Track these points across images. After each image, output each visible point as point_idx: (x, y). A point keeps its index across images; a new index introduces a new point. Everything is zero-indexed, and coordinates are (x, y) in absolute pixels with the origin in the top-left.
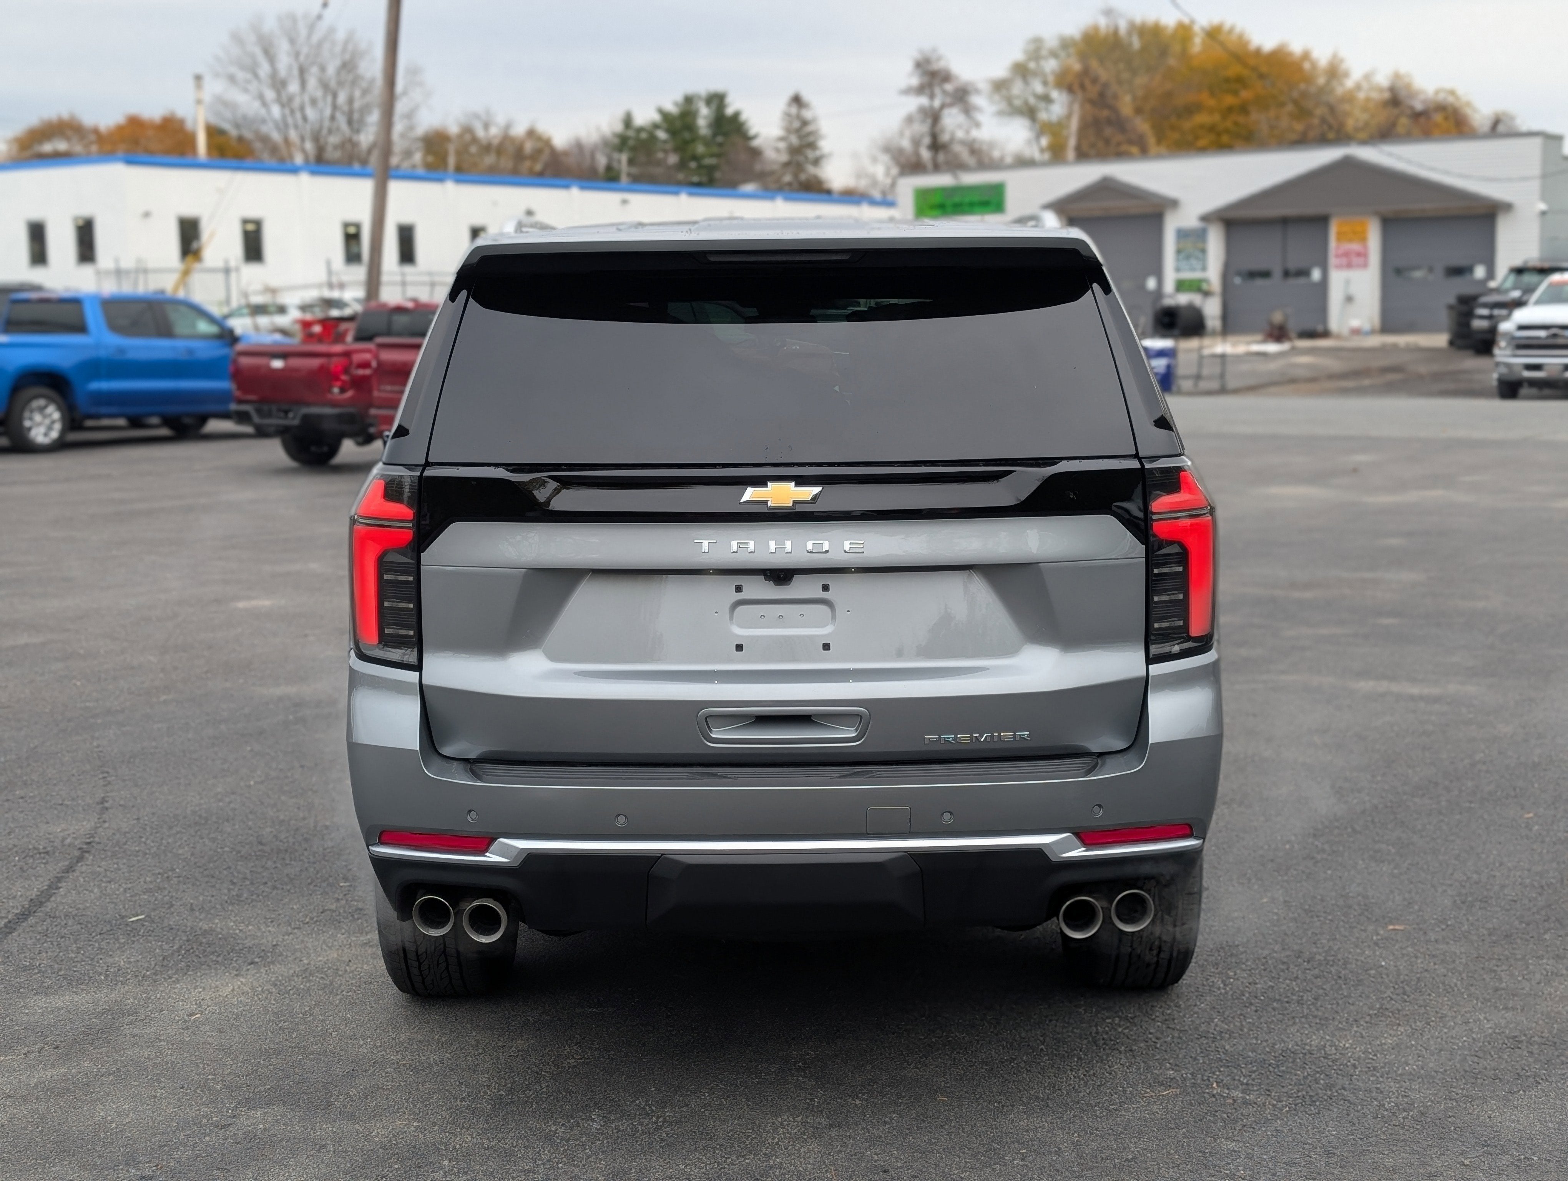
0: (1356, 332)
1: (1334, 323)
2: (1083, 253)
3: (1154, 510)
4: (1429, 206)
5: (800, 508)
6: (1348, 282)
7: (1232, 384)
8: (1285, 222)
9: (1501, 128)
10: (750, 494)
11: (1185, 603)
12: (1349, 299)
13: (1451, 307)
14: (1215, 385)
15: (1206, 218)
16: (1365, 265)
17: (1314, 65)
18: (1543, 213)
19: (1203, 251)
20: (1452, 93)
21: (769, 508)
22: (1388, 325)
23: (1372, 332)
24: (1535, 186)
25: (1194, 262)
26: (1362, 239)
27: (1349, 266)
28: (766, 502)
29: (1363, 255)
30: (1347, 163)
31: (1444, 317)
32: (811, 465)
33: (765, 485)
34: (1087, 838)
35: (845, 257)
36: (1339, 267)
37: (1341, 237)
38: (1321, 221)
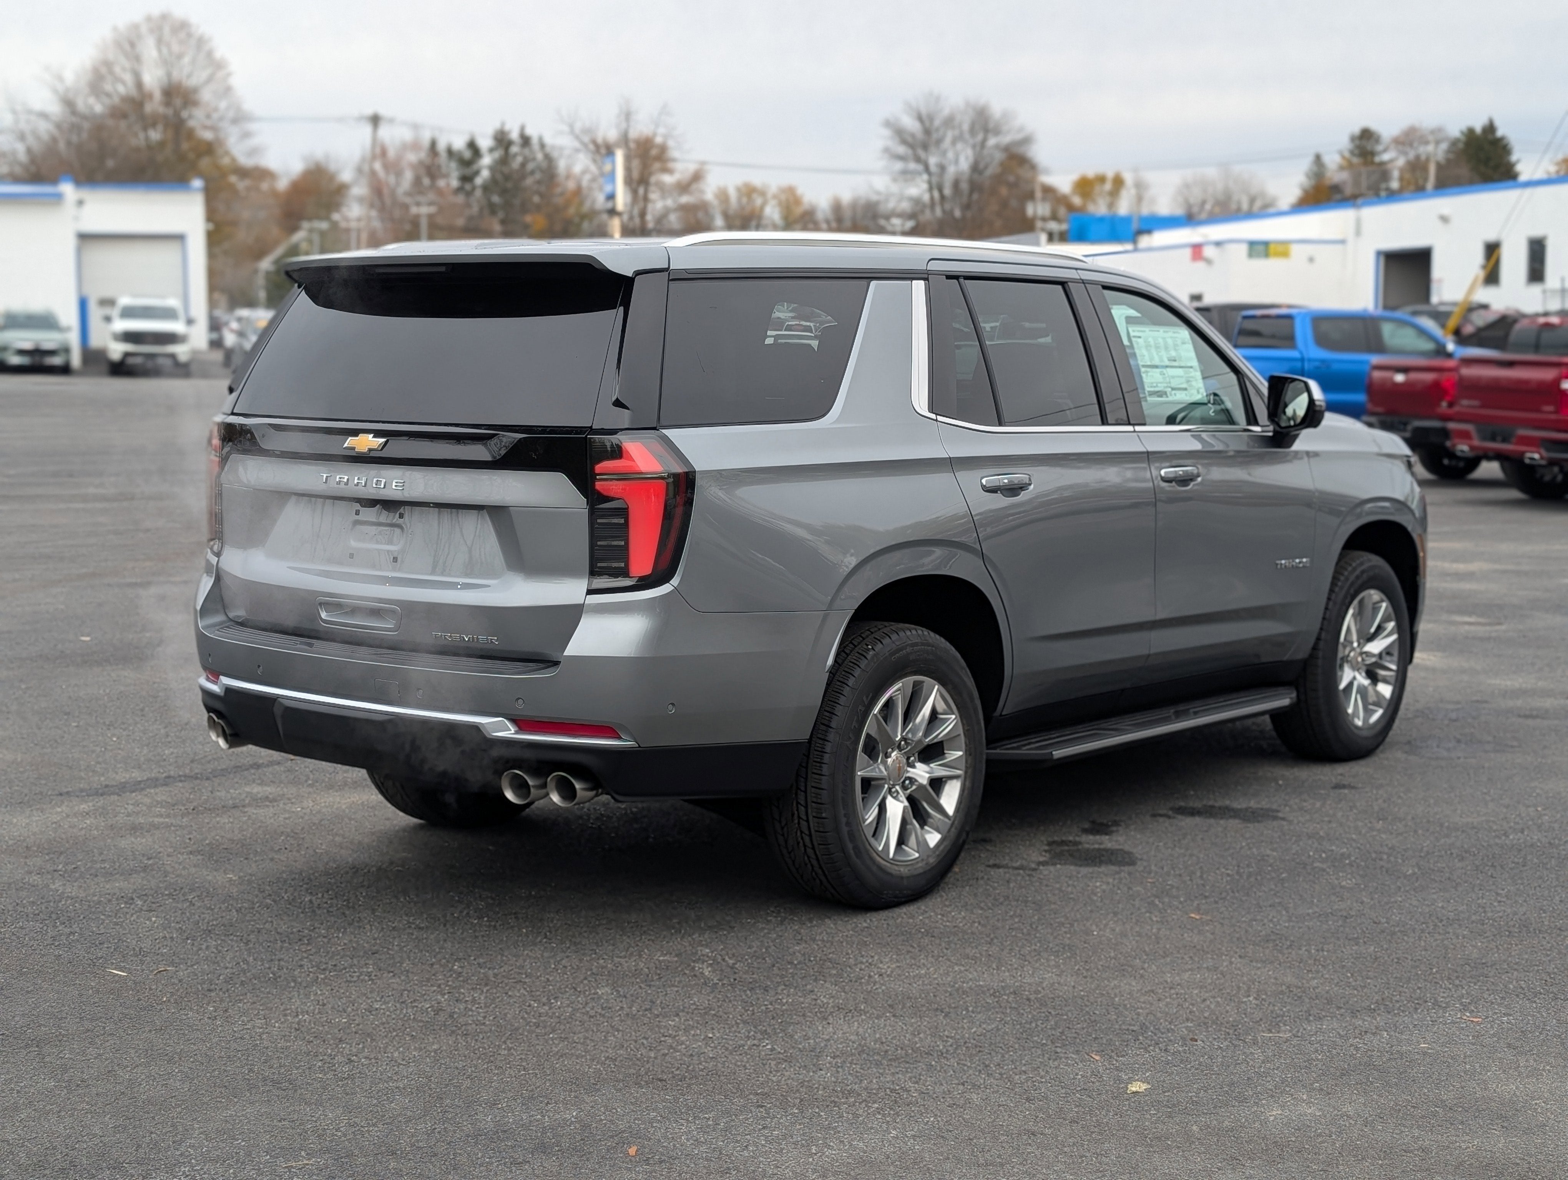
2: (597, 266)
3: (597, 472)
5: (372, 454)
10: (350, 442)
11: (626, 548)
21: (357, 453)
28: (354, 448)
32: (384, 422)
33: (357, 436)
34: (523, 724)
35: (443, 269)
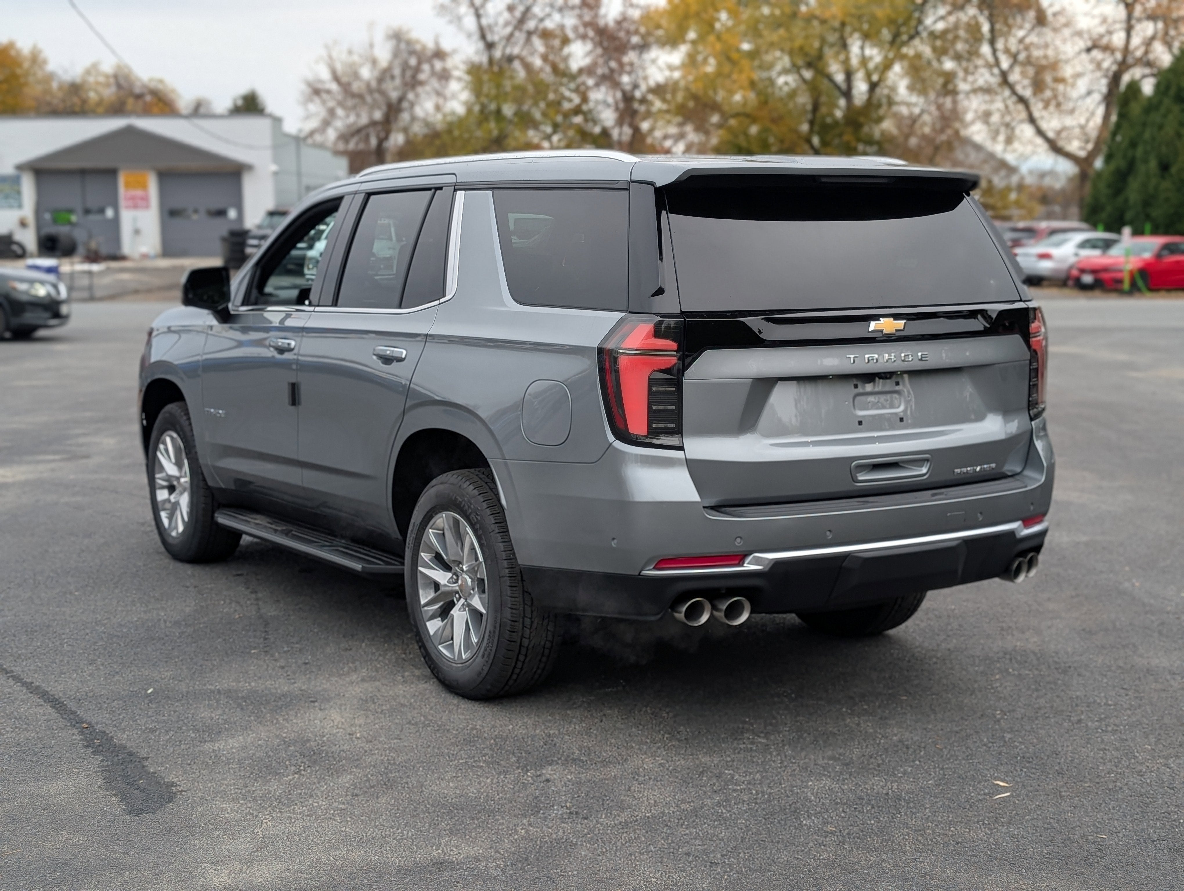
0: (145, 256)
1: (127, 248)
4: (194, 165)
5: (897, 334)
6: (135, 220)
7: (98, 294)
8: (83, 172)
9: (202, 110)
10: (873, 325)
12: (137, 232)
13: (224, 239)
14: (85, 294)
15: (20, 167)
16: (147, 207)
17: (18, 52)
18: (276, 174)
19: (19, 193)
20: (161, 81)
21: (883, 335)
22: (167, 251)
23: (156, 257)
24: (268, 154)
25: (12, 201)
26: (144, 186)
27: (135, 207)
28: (881, 331)
29: (145, 199)
30: (130, 131)
31: (218, 246)
36: (128, 207)
37: (128, 185)
38: (112, 173)
